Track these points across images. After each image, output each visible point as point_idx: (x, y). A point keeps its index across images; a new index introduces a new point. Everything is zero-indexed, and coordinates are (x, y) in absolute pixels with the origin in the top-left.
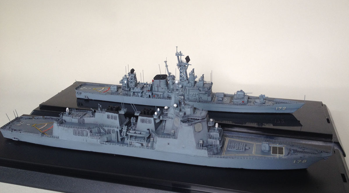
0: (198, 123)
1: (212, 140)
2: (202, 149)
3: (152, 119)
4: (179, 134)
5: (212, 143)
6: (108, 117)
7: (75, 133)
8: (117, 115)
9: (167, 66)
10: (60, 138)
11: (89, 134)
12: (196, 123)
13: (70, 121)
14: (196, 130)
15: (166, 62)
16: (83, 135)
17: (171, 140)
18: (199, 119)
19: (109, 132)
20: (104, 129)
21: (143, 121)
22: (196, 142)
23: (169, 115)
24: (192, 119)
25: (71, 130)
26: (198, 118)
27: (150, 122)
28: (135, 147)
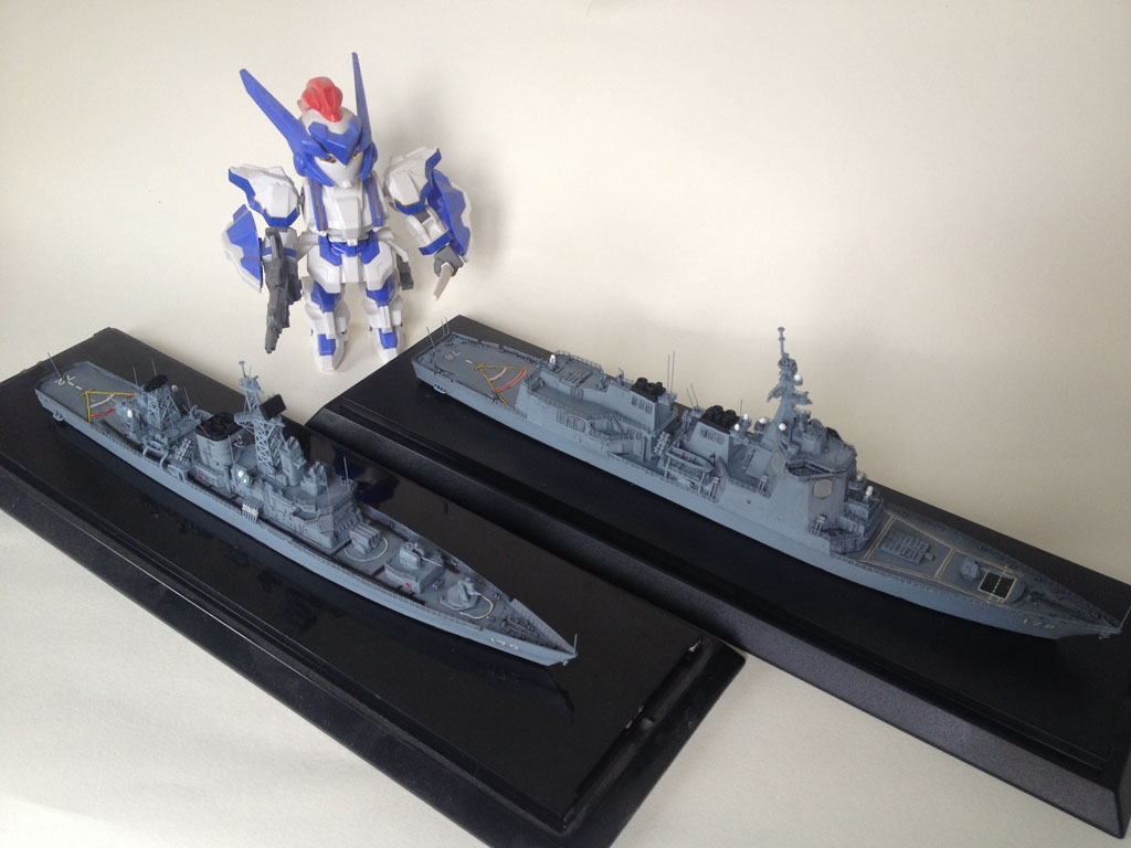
0: (823, 478)
1: (849, 520)
2: (820, 535)
3: (726, 436)
4: (776, 491)
5: (848, 526)
6: (634, 402)
7: (560, 419)
8: (653, 404)
9: (782, 339)
10: (529, 419)
11: (588, 429)
12: (818, 479)
13: (555, 386)
14: (815, 494)
15: (781, 329)
16: (575, 427)
17: (756, 497)
18: (828, 472)
19: (627, 435)
20: (620, 426)
21: (705, 434)
22: (809, 519)
23: (764, 440)
24: (812, 465)
25: (553, 411)
26: (826, 469)
27: (720, 441)
28: (678, 485)
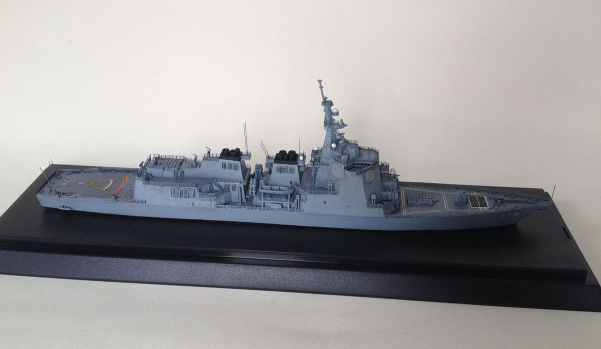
0: (368, 169)
1: (387, 193)
2: (376, 207)
3: (296, 167)
4: (341, 188)
5: (387, 197)
6: (224, 166)
7: (174, 194)
8: (239, 163)
9: (321, 87)
10: (148, 203)
11: (197, 194)
12: (366, 171)
13: (161, 175)
14: (367, 181)
15: (320, 81)
16: (187, 196)
17: (329, 197)
18: (369, 165)
19: (226, 190)
20: (219, 186)
21: (280, 170)
22: (367, 198)
23: (322, 160)
24: (358, 164)
25: (167, 190)
26: (367, 163)
27: (292, 171)
28: (273, 209)
